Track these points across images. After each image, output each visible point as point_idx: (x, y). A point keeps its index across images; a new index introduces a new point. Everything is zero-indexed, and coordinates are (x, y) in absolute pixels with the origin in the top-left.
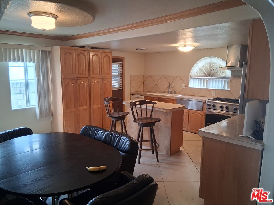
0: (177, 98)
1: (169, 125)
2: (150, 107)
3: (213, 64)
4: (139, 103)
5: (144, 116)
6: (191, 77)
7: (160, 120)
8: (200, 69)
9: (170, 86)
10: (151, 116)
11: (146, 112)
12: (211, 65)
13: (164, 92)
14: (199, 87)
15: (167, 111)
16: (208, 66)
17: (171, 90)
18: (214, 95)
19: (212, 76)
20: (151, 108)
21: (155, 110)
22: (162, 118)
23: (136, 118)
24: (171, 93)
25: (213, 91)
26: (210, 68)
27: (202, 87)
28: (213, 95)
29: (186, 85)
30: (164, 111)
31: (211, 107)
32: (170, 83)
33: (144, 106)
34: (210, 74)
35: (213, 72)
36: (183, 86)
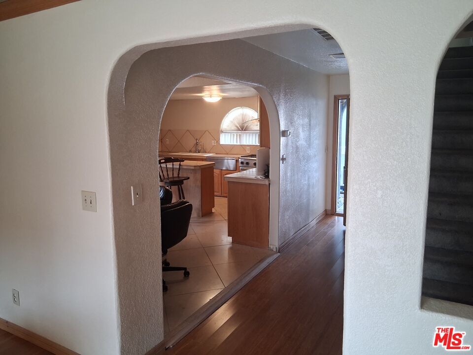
0: (207, 157)
1: (199, 183)
2: (176, 165)
3: (245, 115)
4: (163, 161)
5: (171, 176)
6: (222, 132)
7: (189, 178)
8: (232, 122)
9: (197, 143)
10: (178, 175)
11: (173, 171)
12: (243, 116)
13: (190, 151)
14: (232, 144)
15: (196, 168)
16: (240, 118)
17: (200, 149)
18: (249, 152)
19: (245, 130)
20: (178, 167)
21: (183, 169)
22: (191, 176)
23: (162, 177)
24: (199, 152)
25: (248, 148)
26: (243, 121)
27: (235, 143)
28: (247, 152)
29: (217, 142)
30: (193, 168)
31: (245, 164)
32: (197, 140)
33: (170, 165)
34: (243, 128)
35: (246, 125)
36: (213, 143)
